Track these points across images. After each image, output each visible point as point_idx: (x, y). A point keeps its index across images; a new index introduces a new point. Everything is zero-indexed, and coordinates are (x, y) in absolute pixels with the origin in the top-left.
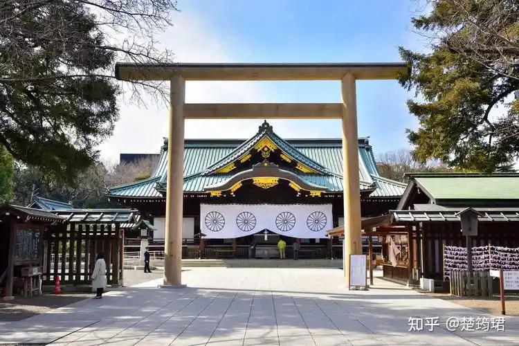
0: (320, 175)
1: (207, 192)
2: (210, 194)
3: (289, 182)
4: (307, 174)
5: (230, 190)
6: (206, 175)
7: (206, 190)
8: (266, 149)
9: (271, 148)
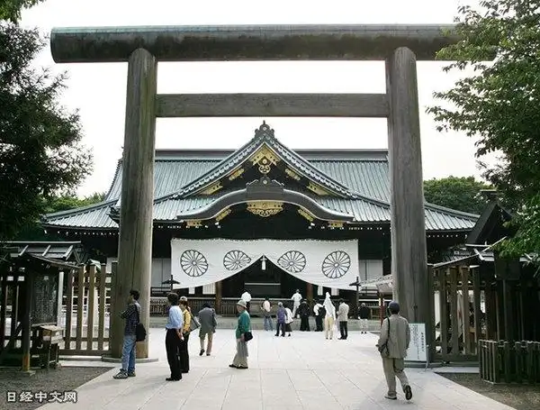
0: (342, 199)
1: (182, 221)
2: (185, 223)
3: (299, 208)
4: (323, 197)
5: (214, 219)
6: (180, 198)
7: (179, 218)
8: (265, 161)
9: (272, 160)
